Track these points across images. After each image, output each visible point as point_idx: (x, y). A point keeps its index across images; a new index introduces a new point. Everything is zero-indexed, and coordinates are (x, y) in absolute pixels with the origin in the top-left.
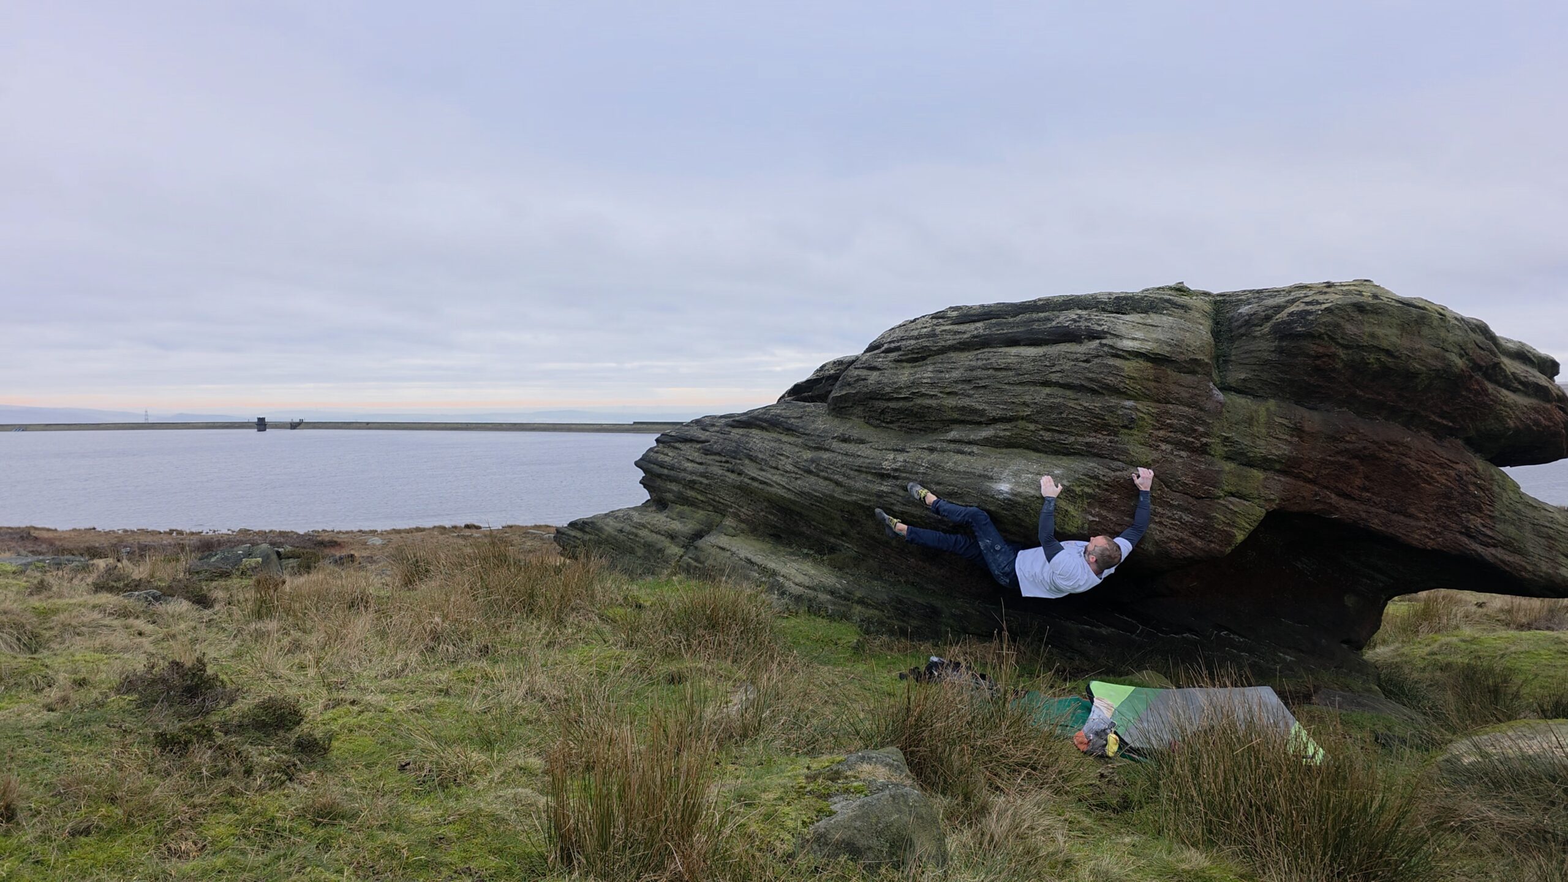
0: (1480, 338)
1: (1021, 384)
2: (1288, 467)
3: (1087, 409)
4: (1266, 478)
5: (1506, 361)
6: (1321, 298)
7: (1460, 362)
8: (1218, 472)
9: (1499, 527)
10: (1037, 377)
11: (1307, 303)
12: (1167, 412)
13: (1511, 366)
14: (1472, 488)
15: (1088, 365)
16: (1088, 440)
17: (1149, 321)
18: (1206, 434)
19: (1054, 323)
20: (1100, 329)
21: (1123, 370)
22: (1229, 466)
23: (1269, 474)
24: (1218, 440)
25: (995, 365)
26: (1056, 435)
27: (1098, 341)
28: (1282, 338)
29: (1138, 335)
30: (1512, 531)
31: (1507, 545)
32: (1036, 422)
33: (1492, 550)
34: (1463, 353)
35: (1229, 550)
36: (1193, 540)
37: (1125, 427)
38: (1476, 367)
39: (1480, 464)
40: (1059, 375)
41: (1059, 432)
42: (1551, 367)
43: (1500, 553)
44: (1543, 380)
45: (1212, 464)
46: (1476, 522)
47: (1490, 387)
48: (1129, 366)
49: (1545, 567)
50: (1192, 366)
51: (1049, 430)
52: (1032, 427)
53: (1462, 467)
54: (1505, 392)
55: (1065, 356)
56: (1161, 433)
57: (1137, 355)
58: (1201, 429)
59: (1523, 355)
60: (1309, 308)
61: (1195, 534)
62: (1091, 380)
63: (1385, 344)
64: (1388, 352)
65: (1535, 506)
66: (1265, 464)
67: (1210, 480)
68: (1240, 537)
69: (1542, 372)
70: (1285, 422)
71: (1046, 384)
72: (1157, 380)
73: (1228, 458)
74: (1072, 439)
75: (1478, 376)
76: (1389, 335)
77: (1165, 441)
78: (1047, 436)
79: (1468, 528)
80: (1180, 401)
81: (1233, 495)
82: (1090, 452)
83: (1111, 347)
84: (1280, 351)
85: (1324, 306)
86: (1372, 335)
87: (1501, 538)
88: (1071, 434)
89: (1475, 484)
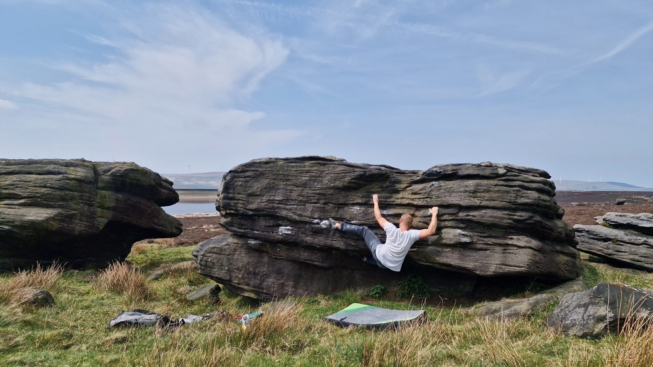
0: (158, 177)
1: (35, 187)
2: (114, 209)
3: (59, 194)
4: (108, 212)
5: (163, 182)
6: (123, 166)
7: (154, 183)
8: (96, 211)
9: (161, 221)
10: (42, 185)
11: (120, 168)
12: (83, 195)
13: (164, 184)
14: (155, 213)
15: (59, 182)
16: (59, 203)
17: (77, 170)
18: (93, 201)
19: (46, 169)
20: (62, 171)
21: (70, 184)
22: (99, 209)
23: (109, 211)
24: (96, 202)
25: (24, 180)
26: (48, 202)
27: (62, 175)
28: (113, 176)
29: (74, 173)
30: (163, 222)
31: (162, 225)
32: (41, 198)
33: (159, 227)
34: (154, 181)
35: (98, 232)
36: (89, 230)
37: (70, 199)
38: (157, 184)
39: (157, 207)
40: (50, 184)
41: (49, 201)
42: (171, 184)
43: (161, 227)
44: (170, 187)
45: (94, 209)
46: (156, 220)
47: (160, 188)
48: (72, 182)
49: (170, 230)
50: (89, 183)
51: (45, 201)
52: (39, 200)
53: (153, 207)
54: (162, 190)
55: (52, 179)
56: (81, 201)
57: (74, 179)
58: (92, 200)
59: (166, 181)
61: (89, 228)
62: (61, 186)
63: (138, 179)
64: (139, 181)
65: (169, 216)
66: (108, 208)
67: (94, 213)
68: (101, 228)
69: (170, 185)
70: (113, 197)
71: (45, 187)
72: (80, 186)
73: (99, 207)
74: (54, 203)
75: (157, 186)
76: (139, 177)
77: (82, 203)
78: (45, 202)
79: (154, 222)
80: (86, 192)
81: (100, 217)
82: (59, 207)
83: (66, 177)
84: (112, 179)
85: (124, 169)
86: (135, 176)
87: (161, 224)
88: (53, 202)
89: (156, 211)
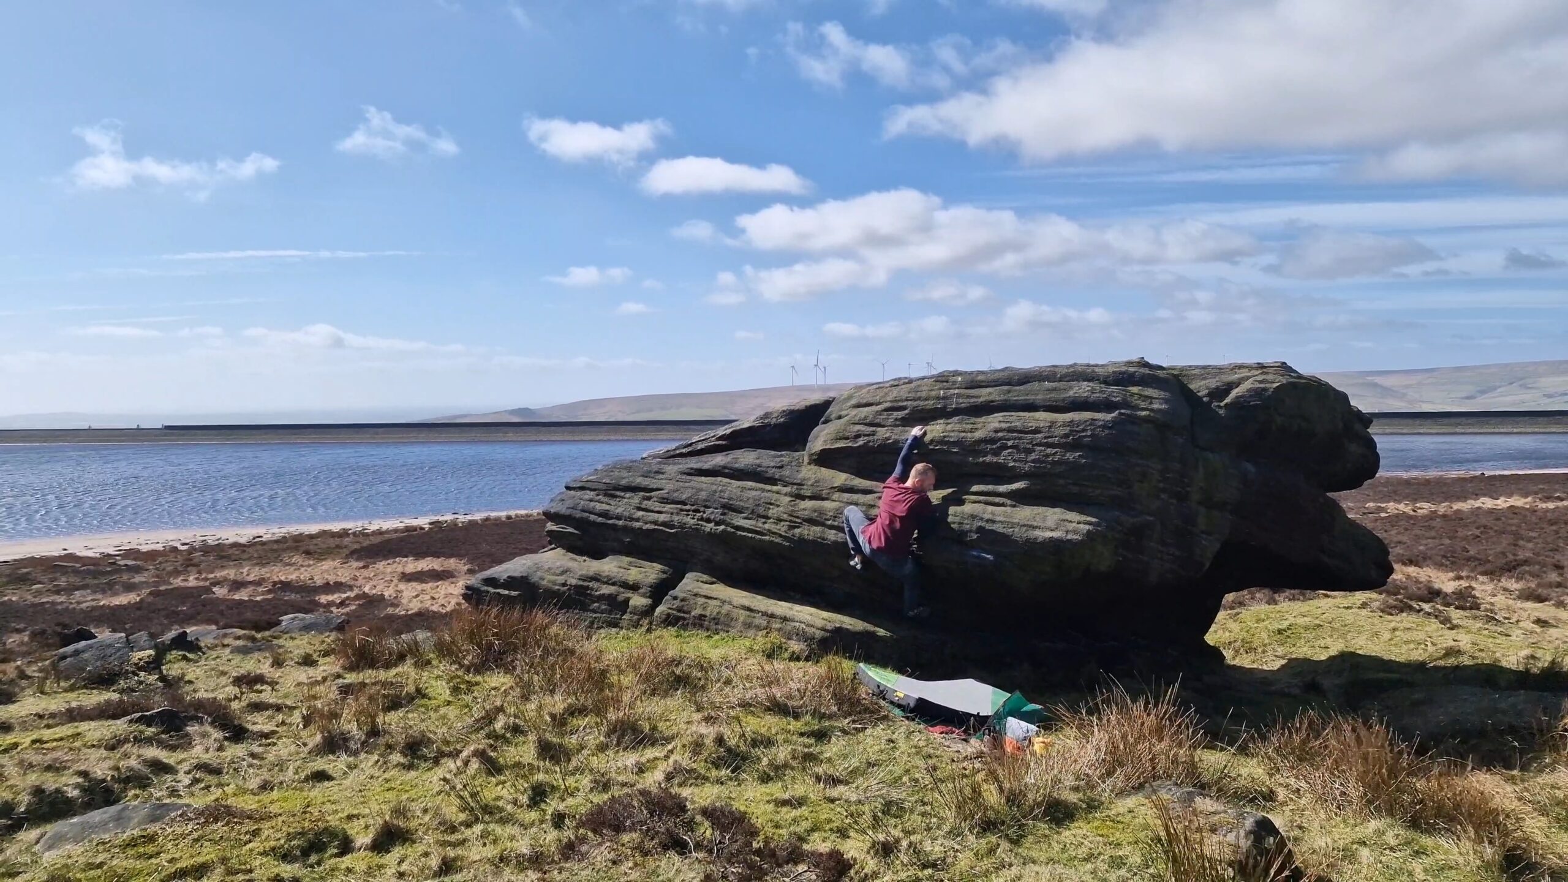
1: (1050, 445)
4: (1222, 518)
8: (1196, 515)
9: (1337, 543)
10: (1068, 440)
12: (1167, 468)
15: (1115, 431)
17: (1145, 393)
18: (1189, 485)
20: (1113, 399)
21: (1146, 435)
24: (1196, 489)
25: (1021, 428)
27: (1117, 411)
28: (1243, 409)
30: (1343, 546)
31: (1342, 556)
40: (1088, 439)
41: (1087, 486)
45: (1191, 508)
46: (1326, 541)
50: (1181, 431)
56: (1162, 485)
57: (1148, 421)
58: (1186, 481)
60: (1262, 386)
61: (1181, 566)
62: (1117, 443)
67: (1191, 521)
68: (1207, 565)
71: (1076, 446)
73: (1199, 503)
77: (1164, 491)
78: (1075, 489)
80: (1174, 459)
81: (1203, 532)
83: (1132, 416)
84: (1242, 419)
85: (1272, 385)
87: (1338, 551)
